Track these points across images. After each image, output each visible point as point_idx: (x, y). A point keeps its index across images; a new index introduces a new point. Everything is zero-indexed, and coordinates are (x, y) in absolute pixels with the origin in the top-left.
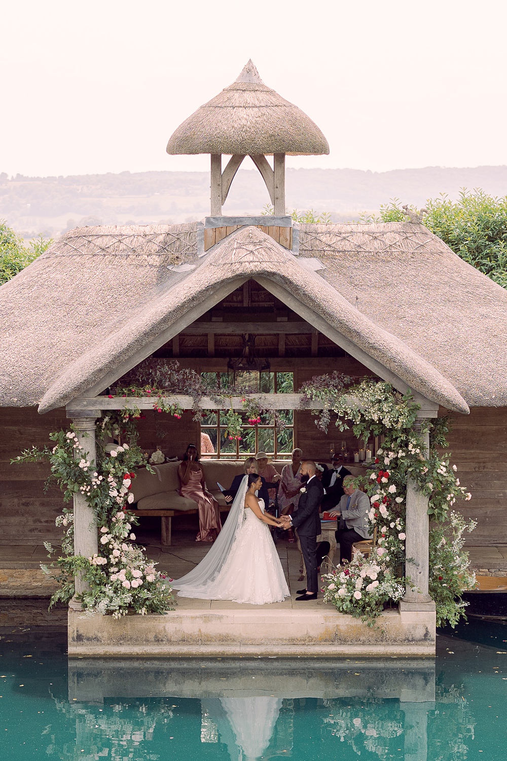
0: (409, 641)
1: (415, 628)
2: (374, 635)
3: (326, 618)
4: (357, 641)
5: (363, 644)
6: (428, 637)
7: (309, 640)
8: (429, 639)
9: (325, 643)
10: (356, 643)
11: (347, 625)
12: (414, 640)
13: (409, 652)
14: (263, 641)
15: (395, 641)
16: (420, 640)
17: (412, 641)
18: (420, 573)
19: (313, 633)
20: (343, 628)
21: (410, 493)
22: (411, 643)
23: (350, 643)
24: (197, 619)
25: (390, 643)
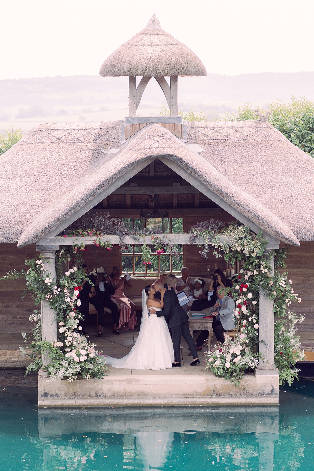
0: (261, 394)
1: (265, 386)
2: (239, 391)
3: (207, 380)
4: (228, 395)
5: (232, 397)
6: (274, 392)
7: (196, 395)
8: (274, 393)
9: (207, 396)
10: (227, 396)
11: (221, 385)
12: (265, 394)
13: (262, 402)
14: (166, 396)
15: (252, 395)
16: (268, 394)
17: (264, 394)
18: (268, 350)
19: (199, 390)
20: (218, 387)
21: (262, 298)
22: (263, 396)
23: (223, 396)
24: (123, 382)
25: (249, 396)
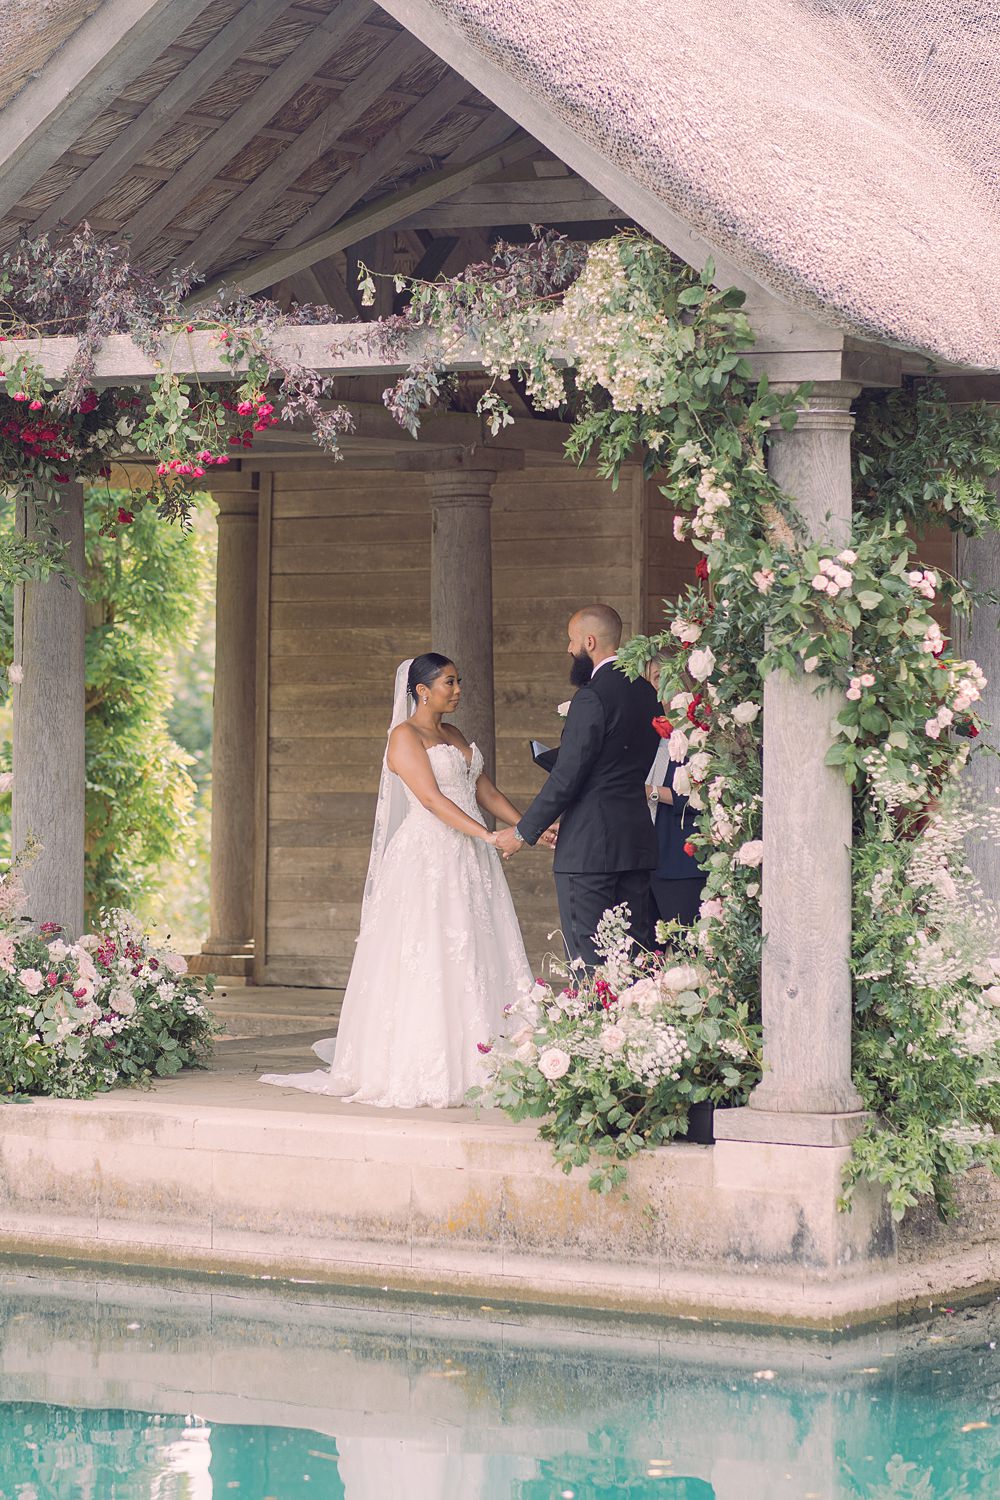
0: (741, 1257)
1: (759, 1207)
2: (626, 1226)
3: (471, 1148)
4: (567, 1245)
5: (589, 1258)
6: (805, 1249)
7: (414, 1227)
8: (808, 1258)
9: (467, 1242)
10: (565, 1251)
11: (537, 1180)
12: (759, 1257)
13: (742, 1303)
14: (278, 1221)
15: (694, 1254)
16: (779, 1260)
17: (752, 1258)
18: (793, 994)
19: (433, 1203)
20: (524, 1191)
21: (774, 682)
22: (748, 1267)
23: (545, 1249)
24: (90, 1126)
25: (677, 1261)
